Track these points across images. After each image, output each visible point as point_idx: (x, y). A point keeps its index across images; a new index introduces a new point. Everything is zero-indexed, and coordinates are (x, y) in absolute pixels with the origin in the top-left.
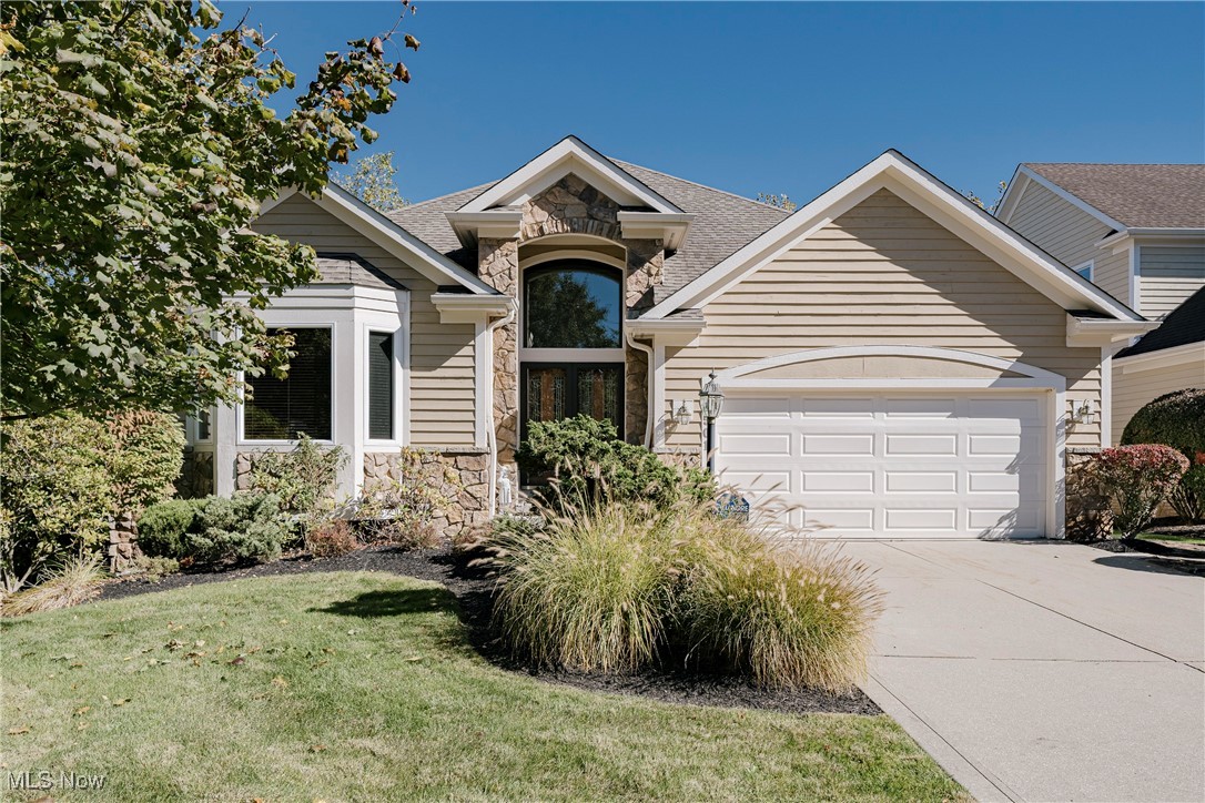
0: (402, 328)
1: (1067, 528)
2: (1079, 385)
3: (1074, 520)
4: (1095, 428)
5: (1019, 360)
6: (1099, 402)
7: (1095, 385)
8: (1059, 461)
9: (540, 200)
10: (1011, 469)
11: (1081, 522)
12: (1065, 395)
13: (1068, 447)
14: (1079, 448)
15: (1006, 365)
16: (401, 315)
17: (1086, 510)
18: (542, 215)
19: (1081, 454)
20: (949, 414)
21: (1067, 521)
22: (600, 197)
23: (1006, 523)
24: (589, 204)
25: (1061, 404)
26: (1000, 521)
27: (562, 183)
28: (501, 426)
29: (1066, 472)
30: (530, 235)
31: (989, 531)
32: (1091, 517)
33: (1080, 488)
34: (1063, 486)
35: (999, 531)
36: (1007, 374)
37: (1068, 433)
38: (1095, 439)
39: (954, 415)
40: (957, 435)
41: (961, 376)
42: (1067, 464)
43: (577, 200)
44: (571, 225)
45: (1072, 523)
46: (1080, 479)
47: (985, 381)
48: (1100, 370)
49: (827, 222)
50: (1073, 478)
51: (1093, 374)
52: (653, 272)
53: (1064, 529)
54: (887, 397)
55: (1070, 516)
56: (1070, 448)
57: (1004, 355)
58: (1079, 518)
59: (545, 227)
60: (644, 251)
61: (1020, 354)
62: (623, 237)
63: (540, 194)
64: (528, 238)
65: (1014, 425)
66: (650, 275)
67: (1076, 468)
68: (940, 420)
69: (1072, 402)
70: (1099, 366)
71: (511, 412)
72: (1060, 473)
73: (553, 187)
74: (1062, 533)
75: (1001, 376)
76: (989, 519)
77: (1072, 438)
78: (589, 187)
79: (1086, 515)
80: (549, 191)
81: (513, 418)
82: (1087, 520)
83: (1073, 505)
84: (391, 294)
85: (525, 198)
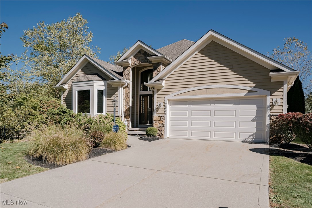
0: (105, 89)
1: (270, 139)
2: (275, 93)
3: (273, 137)
4: (281, 107)
5: (254, 87)
6: (283, 99)
7: (281, 93)
8: (268, 118)
9: (135, 57)
10: (253, 120)
11: (275, 138)
12: (270, 97)
13: (270, 113)
14: (274, 114)
15: (250, 89)
16: (105, 86)
17: (277, 134)
18: (135, 60)
19: (275, 116)
20: (233, 104)
21: (270, 137)
22: (147, 54)
23: (251, 137)
24: (145, 56)
25: (269, 100)
26: (250, 136)
27: (140, 52)
28: (127, 110)
29: (270, 122)
30: (133, 65)
31: (246, 139)
32: (279, 136)
33: (275, 127)
34: (269, 126)
35: (249, 140)
36: (250, 91)
37: (271, 109)
38: (281, 111)
39: (235, 104)
40: (235, 110)
41: (235, 93)
42: (270, 119)
43: (142, 55)
44: (141, 61)
45: (272, 138)
46: (275, 124)
47: (243, 94)
48: (283, 88)
49: (197, 52)
50: (272, 124)
51: (281, 90)
52: (159, 71)
53: (269, 140)
54: (215, 100)
55: (271, 135)
56: (271, 114)
57: (249, 85)
58: (275, 136)
59: (136, 63)
60: (156, 66)
61: (254, 85)
62: (152, 63)
63: (135, 55)
64: (132, 66)
65: (254, 107)
66: (158, 72)
67: (273, 120)
68: (231, 106)
69: (272, 99)
70: (283, 87)
71: (129, 107)
72: (268, 122)
73: (138, 53)
74: (268, 141)
75: (248, 92)
76: (246, 136)
77: (272, 111)
78: (145, 52)
79: (277, 136)
80: (137, 54)
81: (129, 108)
82: (277, 137)
83: (272, 132)
84: (103, 82)
85: (132, 56)
